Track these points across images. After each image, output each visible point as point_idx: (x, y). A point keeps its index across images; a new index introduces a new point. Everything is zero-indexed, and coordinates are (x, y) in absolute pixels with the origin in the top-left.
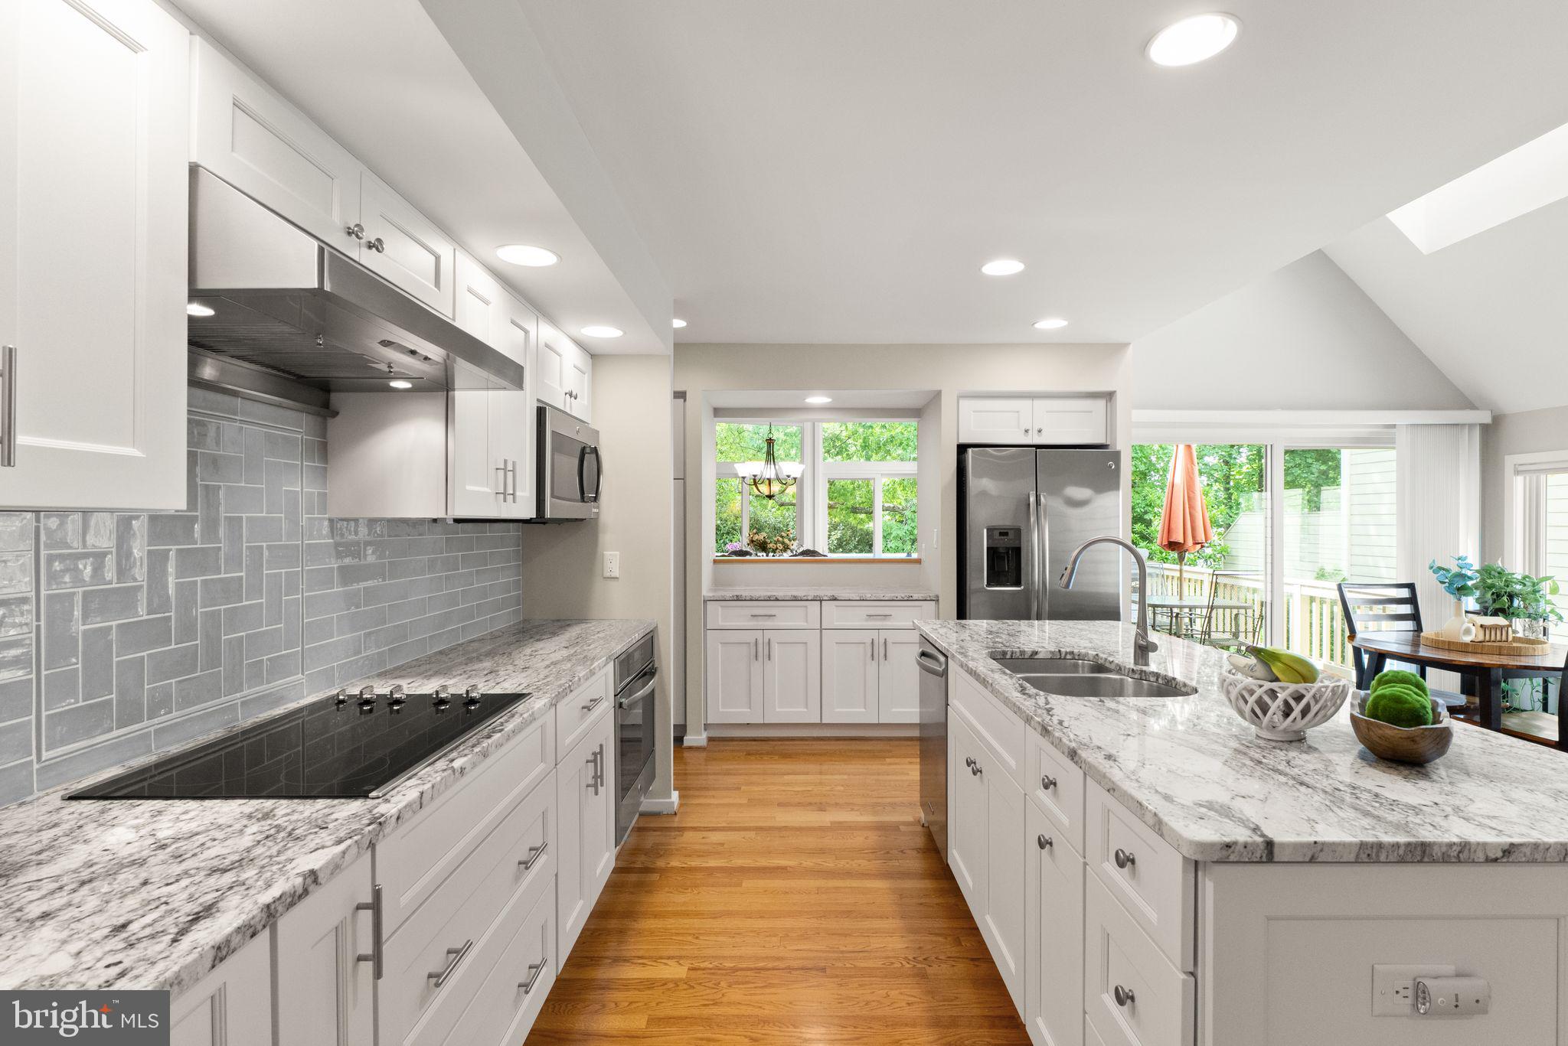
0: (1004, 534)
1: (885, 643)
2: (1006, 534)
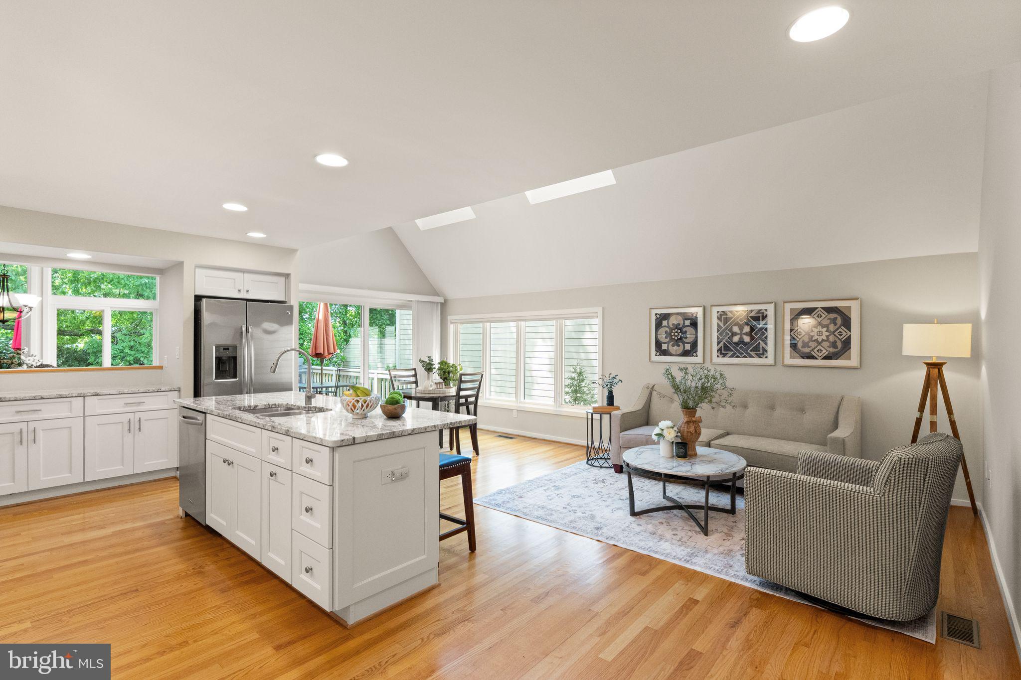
0: (226, 349)
1: (140, 420)
2: (228, 349)
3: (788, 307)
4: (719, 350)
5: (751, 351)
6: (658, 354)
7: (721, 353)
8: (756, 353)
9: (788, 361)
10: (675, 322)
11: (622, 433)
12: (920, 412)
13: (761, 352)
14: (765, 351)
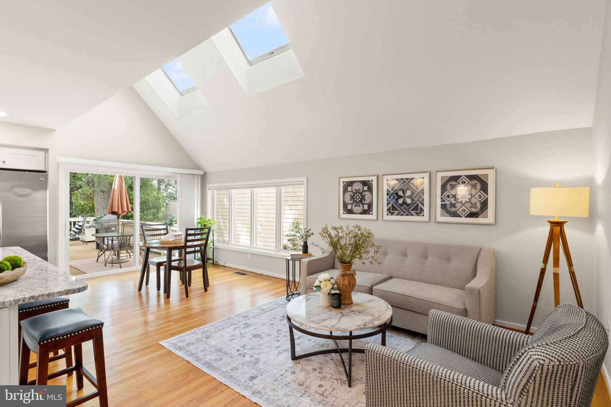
3: (440, 175)
4: (389, 210)
5: (411, 210)
6: (345, 212)
7: (390, 212)
8: (415, 212)
9: (440, 218)
10: (357, 188)
11: (308, 277)
12: (545, 263)
13: (419, 211)
14: (422, 210)
